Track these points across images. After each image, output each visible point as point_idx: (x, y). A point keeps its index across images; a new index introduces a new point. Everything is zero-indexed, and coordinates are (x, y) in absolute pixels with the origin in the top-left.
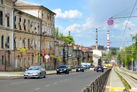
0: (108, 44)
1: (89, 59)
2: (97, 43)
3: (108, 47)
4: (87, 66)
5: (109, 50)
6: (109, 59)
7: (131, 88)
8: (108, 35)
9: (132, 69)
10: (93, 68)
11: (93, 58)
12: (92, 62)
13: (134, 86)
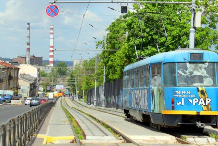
0: (51, 54)
1: (12, 82)
2: (29, 50)
3: (51, 59)
4: (7, 97)
5: (52, 65)
6: (52, 83)
7: (87, 137)
8: (51, 36)
9: (95, 102)
10: (18, 99)
11: (19, 81)
12: (18, 88)
13: (92, 132)
